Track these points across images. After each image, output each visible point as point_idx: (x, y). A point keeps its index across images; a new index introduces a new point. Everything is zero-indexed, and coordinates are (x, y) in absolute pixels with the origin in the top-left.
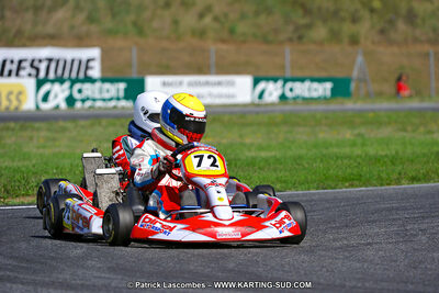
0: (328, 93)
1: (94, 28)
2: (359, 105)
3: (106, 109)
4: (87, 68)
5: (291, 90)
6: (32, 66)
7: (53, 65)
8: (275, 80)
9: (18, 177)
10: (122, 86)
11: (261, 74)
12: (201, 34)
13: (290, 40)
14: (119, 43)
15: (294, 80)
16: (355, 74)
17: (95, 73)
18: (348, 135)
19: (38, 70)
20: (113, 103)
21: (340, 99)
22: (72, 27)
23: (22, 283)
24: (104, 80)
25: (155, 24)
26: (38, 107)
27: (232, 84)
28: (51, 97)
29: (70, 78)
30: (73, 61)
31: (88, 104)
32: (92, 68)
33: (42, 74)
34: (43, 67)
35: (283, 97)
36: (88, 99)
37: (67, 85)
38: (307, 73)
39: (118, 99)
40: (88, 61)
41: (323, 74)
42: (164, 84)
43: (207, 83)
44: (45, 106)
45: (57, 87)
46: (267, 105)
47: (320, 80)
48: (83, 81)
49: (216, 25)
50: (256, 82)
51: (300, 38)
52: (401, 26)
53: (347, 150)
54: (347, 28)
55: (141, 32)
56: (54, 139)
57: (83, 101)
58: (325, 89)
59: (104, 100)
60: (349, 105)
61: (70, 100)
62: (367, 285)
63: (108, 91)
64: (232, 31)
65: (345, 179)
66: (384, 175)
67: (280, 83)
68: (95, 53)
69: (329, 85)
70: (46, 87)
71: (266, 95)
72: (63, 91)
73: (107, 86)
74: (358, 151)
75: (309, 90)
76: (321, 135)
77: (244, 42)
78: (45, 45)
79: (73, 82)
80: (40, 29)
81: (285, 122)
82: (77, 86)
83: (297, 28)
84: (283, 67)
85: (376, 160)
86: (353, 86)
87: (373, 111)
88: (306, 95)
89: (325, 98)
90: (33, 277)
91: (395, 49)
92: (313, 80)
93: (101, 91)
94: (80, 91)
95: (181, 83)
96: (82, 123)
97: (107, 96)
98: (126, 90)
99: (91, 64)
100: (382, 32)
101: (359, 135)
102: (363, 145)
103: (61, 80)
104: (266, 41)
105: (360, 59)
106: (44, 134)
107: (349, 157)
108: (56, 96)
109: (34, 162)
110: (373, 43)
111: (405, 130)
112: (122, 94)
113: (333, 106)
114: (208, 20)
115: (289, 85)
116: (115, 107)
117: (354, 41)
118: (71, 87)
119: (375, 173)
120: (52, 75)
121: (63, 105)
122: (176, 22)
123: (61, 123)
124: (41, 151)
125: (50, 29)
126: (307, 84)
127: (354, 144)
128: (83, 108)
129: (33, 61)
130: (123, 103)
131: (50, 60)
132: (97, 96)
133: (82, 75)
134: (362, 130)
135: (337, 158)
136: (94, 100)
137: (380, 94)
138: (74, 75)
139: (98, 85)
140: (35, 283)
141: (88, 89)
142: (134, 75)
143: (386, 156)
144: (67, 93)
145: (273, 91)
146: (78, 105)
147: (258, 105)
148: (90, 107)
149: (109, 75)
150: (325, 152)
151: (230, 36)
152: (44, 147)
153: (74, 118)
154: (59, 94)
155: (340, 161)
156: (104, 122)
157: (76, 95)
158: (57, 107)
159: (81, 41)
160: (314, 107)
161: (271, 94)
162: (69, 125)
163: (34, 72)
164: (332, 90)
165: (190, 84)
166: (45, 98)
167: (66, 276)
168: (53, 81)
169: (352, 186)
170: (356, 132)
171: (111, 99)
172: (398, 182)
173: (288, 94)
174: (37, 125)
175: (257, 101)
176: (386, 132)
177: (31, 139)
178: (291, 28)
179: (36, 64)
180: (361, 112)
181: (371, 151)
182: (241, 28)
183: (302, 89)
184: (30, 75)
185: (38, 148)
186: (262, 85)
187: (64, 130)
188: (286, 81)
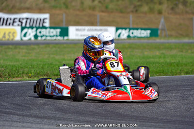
0: (149, 35)
1: (47, 5)
2: (162, 40)
3: (52, 40)
4: (43, 22)
5: (132, 33)
6: (19, 21)
7: (29, 21)
8: (126, 29)
9: (14, 69)
10: (59, 30)
11: (119, 26)
12: (93, 8)
13: (132, 12)
14: (58, 12)
15: (134, 29)
16: (160, 27)
17: (47, 24)
18: (157, 53)
19: (22, 23)
20: (55, 38)
21: (154, 38)
22: (37, 5)
23: (18, 115)
24: (51, 28)
25: (73, 4)
26: (21, 39)
27: (106, 30)
28: (27, 35)
29: (36, 27)
30: (37, 19)
31: (44, 38)
32: (46, 22)
33: (24, 25)
34: (24, 21)
35: (129, 36)
36: (44, 36)
37: (34, 29)
38: (139, 26)
39: (57, 36)
40: (44, 19)
41: (146, 27)
42: (77, 30)
43: (96, 30)
44: (25, 39)
45: (30, 31)
46: (122, 40)
47: (145, 29)
48: (41, 28)
49: (100, 5)
50: (117, 29)
51: (136, 11)
52: (181, 6)
53: (157, 60)
54: (157, 7)
55: (67, 7)
56: (29, 53)
57: (42, 37)
58: (147, 33)
59: (50, 36)
60: (158, 40)
61: (36, 36)
62: (168, 118)
63: (52, 32)
64: (107, 7)
65: (157, 72)
66: (174, 71)
67: (127, 30)
68: (47, 16)
69: (149, 32)
70: (25, 30)
71: (121, 35)
72: (33, 32)
73: (52, 30)
74: (162, 60)
75: (140, 33)
76: (146, 53)
77: (112, 12)
78: (25, 12)
79: (37, 28)
80: (23, 5)
81: (130, 47)
82: (39, 30)
83: (135, 7)
84: (129, 23)
85: (171, 64)
86: (159, 32)
87: (168, 43)
88: (139, 35)
89: (147, 37)
90: (22, 112)
91: (178, 17)
92: (142, 29)
93: (49, 33)
94: (40, 32)
95: (84, 30)
96: (41, 46)
97: (52, 34)
98: (60, 32)
99: (45, 21)
100: (172, 9)
101: (163, 53)
102: (164, 58)
103: (32, 27)
104: (121, 12)
105: (162, 20)
106: (25, 51)
107: (159, 63)
108: (30, 34)
109: (21, 63)
110: (168, 13)
111: (182, 52)
112: (58, 34)
113: (151, 40)
114: (96, 2)
115: (131, 31)
116: (55, 40)
117: (160, 13)
118: (36, 30)
119: (170, 70)
120: (28, 25)
121: (33, 38)
122: (82, 3)
123: (33, 46)
124: (24, 58)
125: (27, 5)
126: (139, 31)
127: (160, 58)
128: (41, 40)
129: (20, 19)
130: (59, 38)
131: (27, 19)
132: (48, 34)
133: (41, 26)
134: (164, 51)
135: (153, 63)
136: (46, 36)
137: (171, 36)
138: (38, 25)
139: (48, 30)
140: (23, 115)
141: (44, 31)
142: (64, 26)
143: (174, 62)
144: (34, 33)
145: (124, 34)
146: (39, 38)
147: (118, 40)
148: (45, 39)
149: (53, 26)
150: (148, 60)
151: (106, 9)
152: (25, 56)
153: (38, 44)
154: (31, 33)
155: (154, 65)
156: (51, 46)
157: (39, 34)
158: (30, 39)
159: (41, 11)
160: (142, 41)
161: (123, 35)
162: (36, 47)
163: (20, 24)
164: (150, 34)
165: (88, 30)
166: (25, 35)
167: (36, 112)
168: (28, 28)
169: (160, 75)
170: (161, 52)
171: (54, 36)
172: (180, 74)
173: (131, 35)
174: (22, 47)
175: (117, 38)
176: (174, 52)
177: (19, 53)
178: (132, 6)
179: (21, 20)
180: (163, 43)
181: (168, 60)
182: (111, 6)
183: (137, 33)
184: (18, 25)
185: (22, 56)
186: (119, 31)
187: (34, 49)
188: (130, 29)
